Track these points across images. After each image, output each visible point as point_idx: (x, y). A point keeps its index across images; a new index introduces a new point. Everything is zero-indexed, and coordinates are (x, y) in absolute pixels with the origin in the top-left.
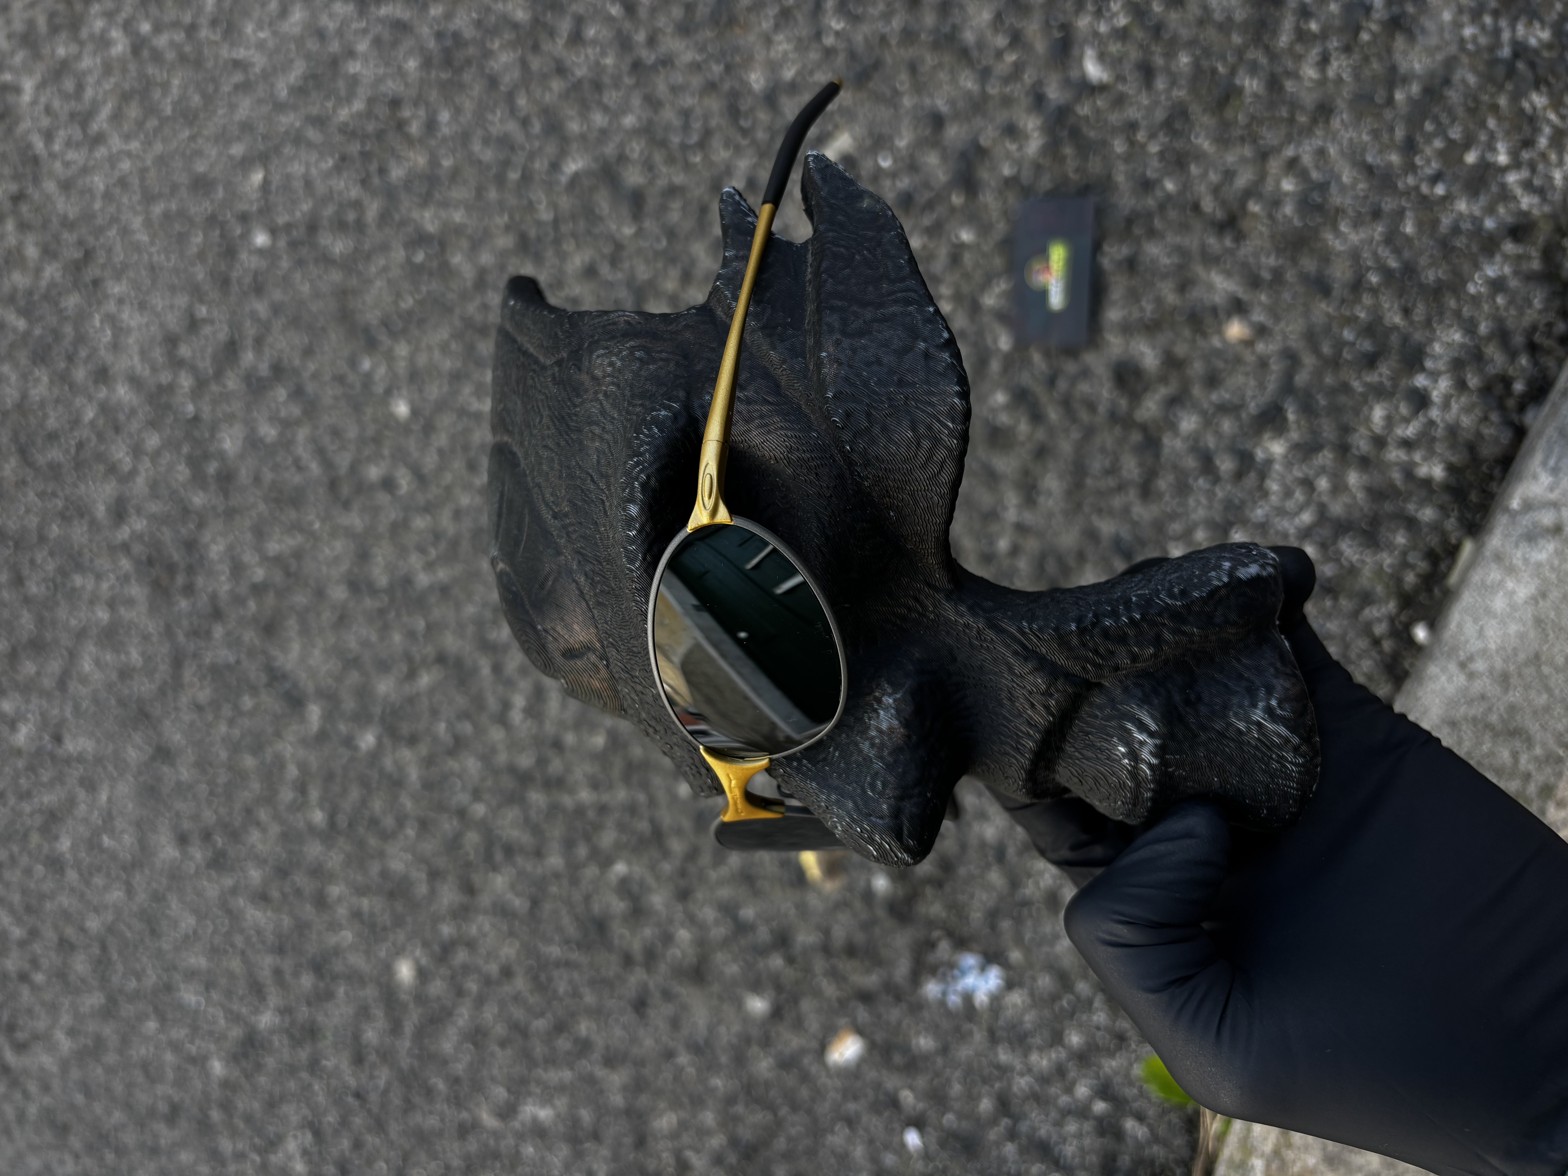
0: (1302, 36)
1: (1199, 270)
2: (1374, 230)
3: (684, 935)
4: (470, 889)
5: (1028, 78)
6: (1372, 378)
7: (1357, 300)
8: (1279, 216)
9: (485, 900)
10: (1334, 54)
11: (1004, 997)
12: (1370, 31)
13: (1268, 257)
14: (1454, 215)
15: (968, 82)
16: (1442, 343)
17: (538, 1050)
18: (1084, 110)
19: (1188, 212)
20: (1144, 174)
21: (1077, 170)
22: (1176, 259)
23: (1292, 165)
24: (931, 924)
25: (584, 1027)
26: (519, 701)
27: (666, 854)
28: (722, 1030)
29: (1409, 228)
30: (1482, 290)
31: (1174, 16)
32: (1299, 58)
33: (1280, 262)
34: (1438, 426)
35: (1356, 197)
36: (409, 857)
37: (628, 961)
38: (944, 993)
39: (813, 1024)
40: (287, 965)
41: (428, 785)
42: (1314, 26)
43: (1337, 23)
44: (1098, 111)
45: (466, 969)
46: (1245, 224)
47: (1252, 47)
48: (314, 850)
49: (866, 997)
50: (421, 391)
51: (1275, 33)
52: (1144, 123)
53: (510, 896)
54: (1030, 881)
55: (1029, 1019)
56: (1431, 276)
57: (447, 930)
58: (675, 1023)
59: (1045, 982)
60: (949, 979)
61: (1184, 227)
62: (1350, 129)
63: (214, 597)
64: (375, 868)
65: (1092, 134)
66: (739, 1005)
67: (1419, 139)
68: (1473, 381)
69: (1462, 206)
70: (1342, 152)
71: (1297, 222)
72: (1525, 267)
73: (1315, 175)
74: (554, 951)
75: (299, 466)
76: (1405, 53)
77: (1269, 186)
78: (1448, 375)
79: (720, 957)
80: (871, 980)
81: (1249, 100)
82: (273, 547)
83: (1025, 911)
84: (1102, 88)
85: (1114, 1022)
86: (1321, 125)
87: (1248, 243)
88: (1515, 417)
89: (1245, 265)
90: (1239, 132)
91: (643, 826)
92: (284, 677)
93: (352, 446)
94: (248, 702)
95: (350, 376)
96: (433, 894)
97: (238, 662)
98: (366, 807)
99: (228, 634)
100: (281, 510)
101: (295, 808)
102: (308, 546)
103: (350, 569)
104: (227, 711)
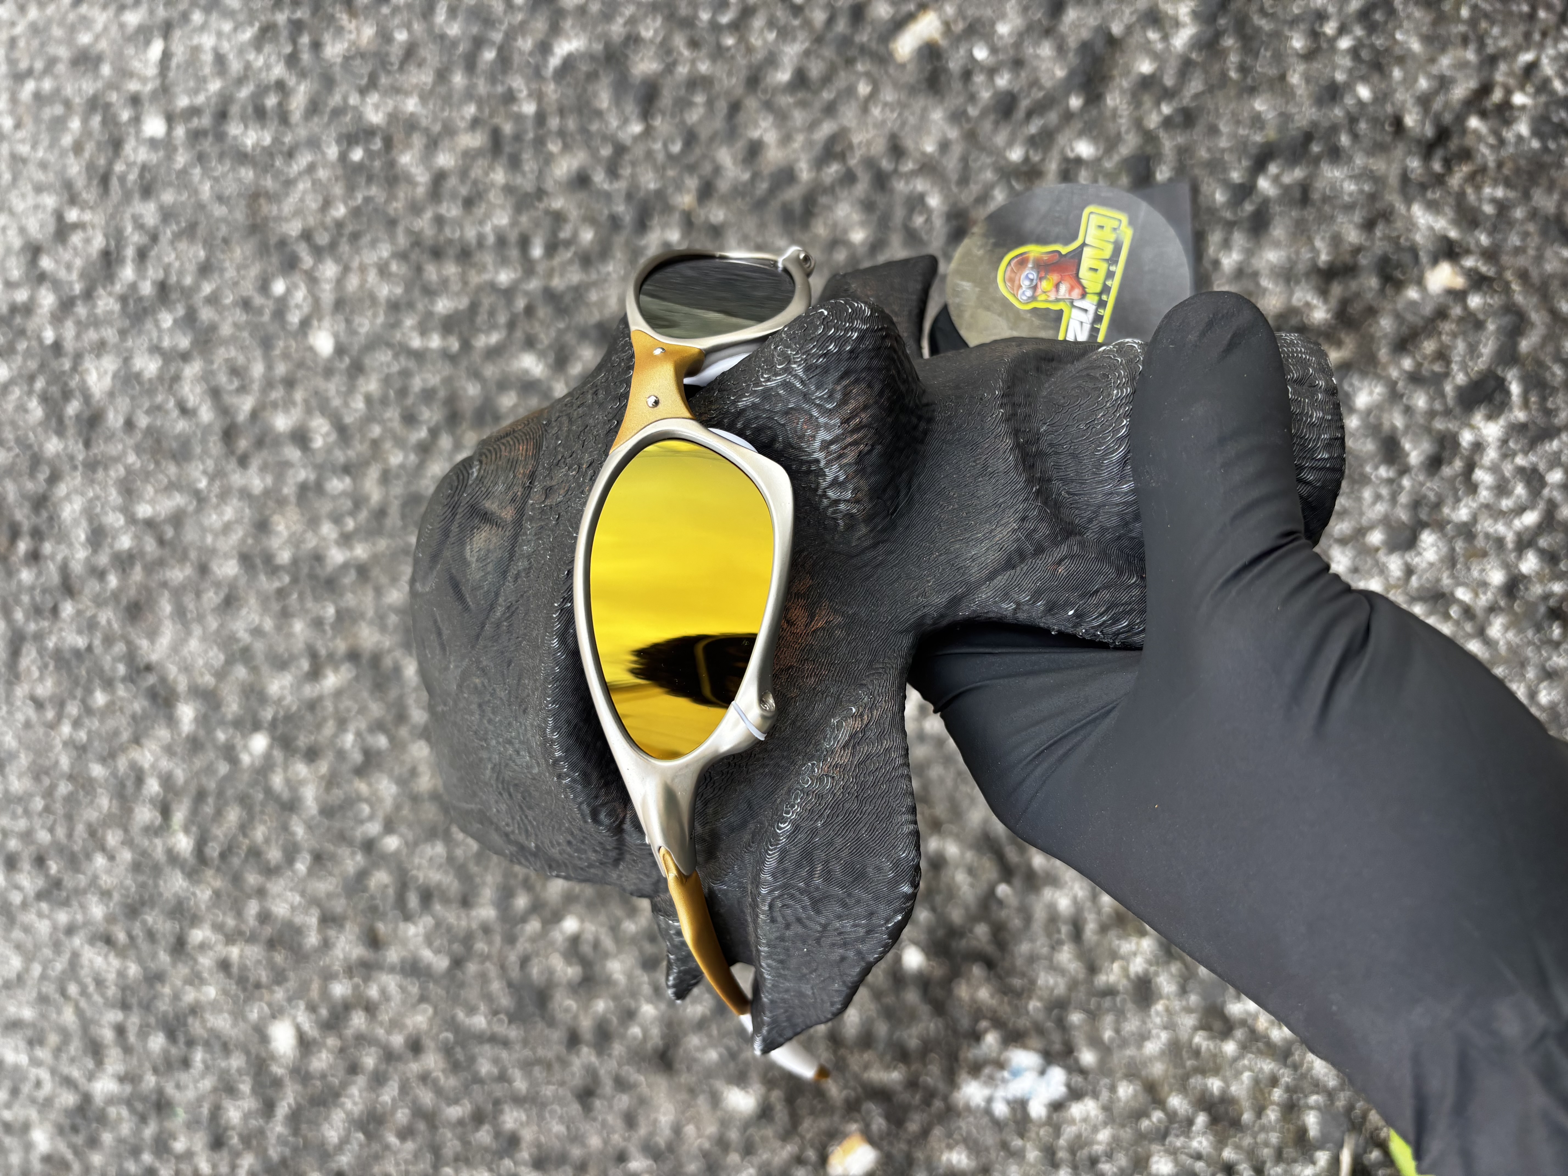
1: (1397, 202)
4: (373, 941)
17: (448, 1144)
19: (1388, 132)
22: (1365, 187)
36: (298, 898)
41: (328, 811)
45: (362, 1039)
48: (175, 883)
50: (348, 321)
53: (425, 952)
57: (339, 989)
63: (64, 570)
64: (251, 909)
74: (478, 1022)
75: (185, 411)
82: (144, 510)
92: (150, 669)
93: (256, 386)
94: (100, 698)
95: (258, 300)
96: (326, 945)
97: (90, 648)
98: (245, 835)
99: (79, 613)
100: (157, 463)
101: (151, 831)
102: (191, 508)
103: (243, 541)
104: (73, 709)
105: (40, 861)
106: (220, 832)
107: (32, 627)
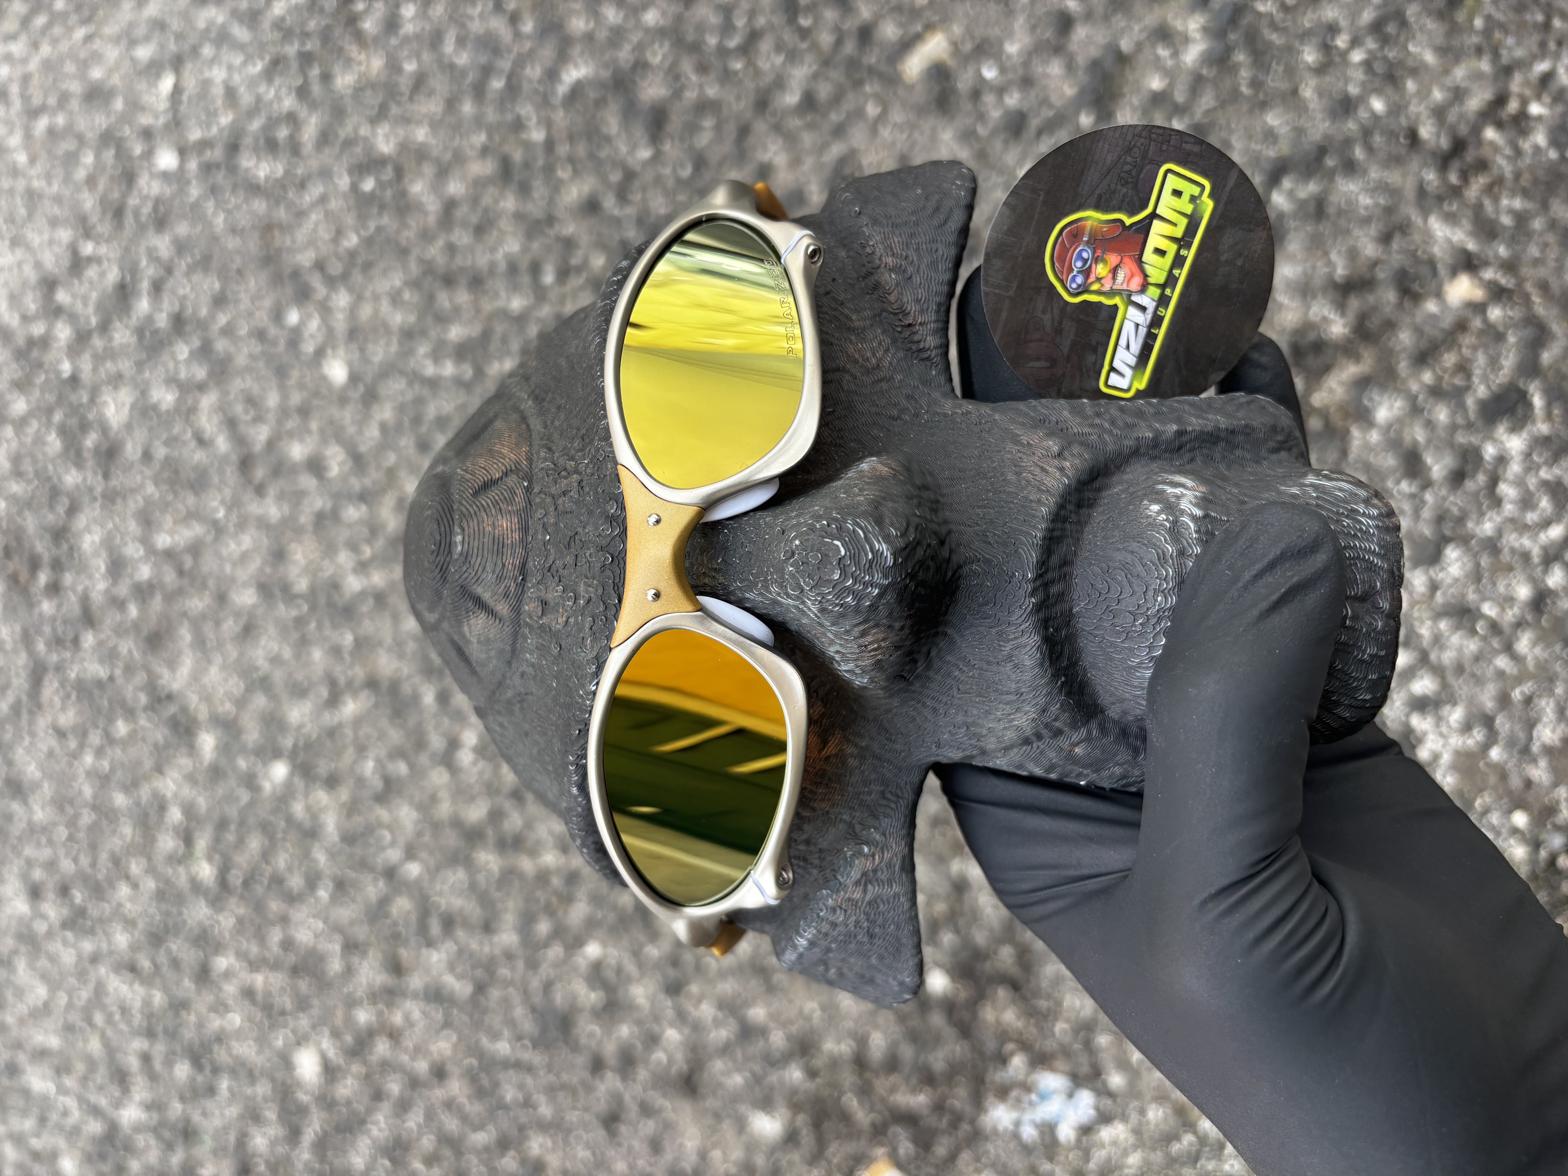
4: (396, 968)
22: (1381, 200)
26: (470, 739)
36: (321, 925)
40: (158, 1051)
41: (349, 838)
45: (386, 1066)
50: (363, 351)
53: (448, 978)
57: (363, 1016)
63: (85, 601)
75: (202, 441)
82: (163, 540)
92: (171, 698)
93: (271, 417)
94: (121, 728)
95: (273, 331)
96: (349, 972)
97: (111, 678)
98: (267, 862)
99: (100, 644)
100: (176, 494)
101: (174, 859)
102: (209, 538)
103: (261, 570)
104: (95, 738)
105: (64, 891)
106: (243, 860)
107: (54, 658)
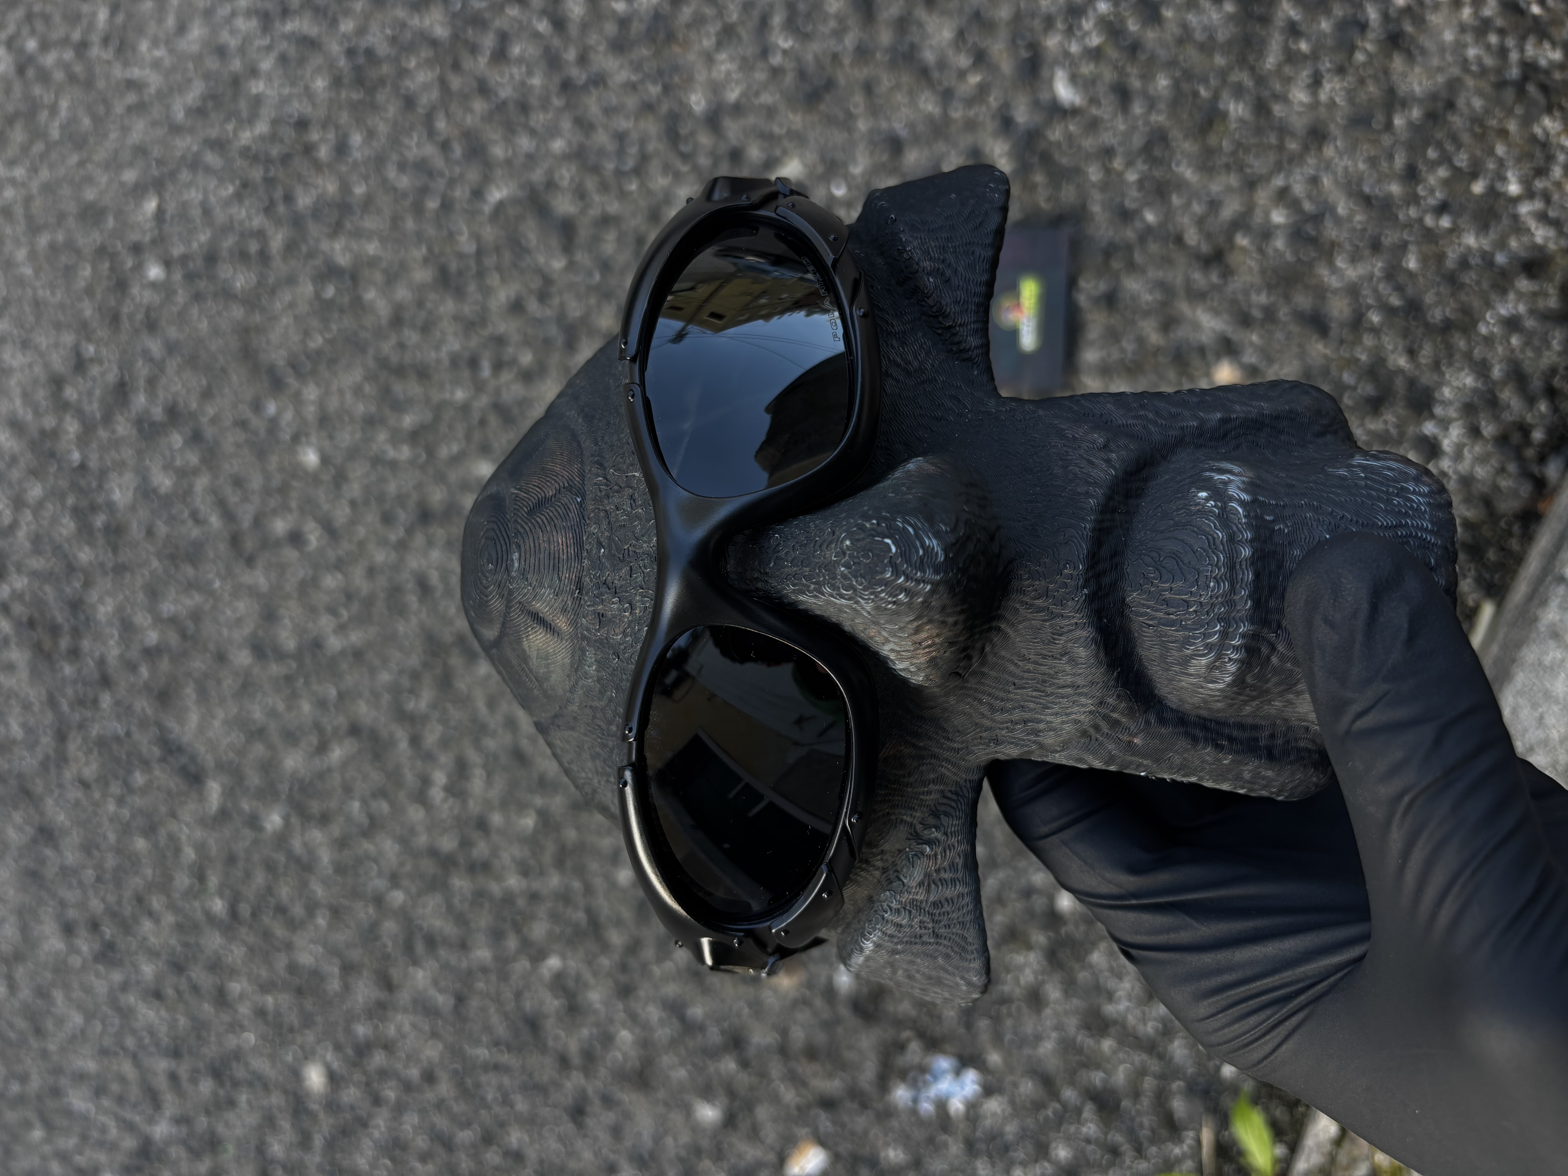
0: (1291, 57)
1: (1184, 307)
2: (1374, 266)
3: (625, 1036)
4: (387, 984)
5: (994, 100)
6: (1375, 425)
7: (1358, 341)
8: (1270, 251)
9: (404, 997)
10: (1327, 76)
11: (982, 1105)
12: (1366, 51)
13: (1258, 294)
14: (1462, 249)
15: (929, 105)
16: (1453, 387)
17: (464, 1165)
18: (1055, 134)
19: (1171, 246)
20: (1121, 206)
21: (1049, 199)
22: (1158, 296)
23: (1283, 195)
24: (899, 1023)
25: (515, 1137)
26: (440, 778)
27: (605, 947)
28: (669, 1141)
29: (1412, 263)
30: (1495, 330)
31: (1151, 35)
32: (1288, 81)
33: (1272, 299)
34: (1450, 478)
35: (1354, 230)
36: (321, 949)
37: (564, 1062)
38: (915, 1100)
39: (770, 1133)
40: (183, 1070)
41: (340, 869)
42: (1304, 46)
43: (1330, 42)
44: (1070, 137)
45: (383, 1074)
46: (1234, 259)
47: (1236, 69)
48: (214, 941)
49: (828, 1104)
50: (331, 438)
51: (1261, 54)
52: (1120, 150)
53: (432, 992)
54: (1009, 977)
55: (1011, 1129)
56: (1437, 315)
57: (362, 1030)
58: (616, 1132)
59: (1027, 1088)
60: (920, 1084)
61: (1167, 261)
62: (1345, 158)
64: (281, 961)
65: (1064, 161)
66: (688, 1111)
67: (1422, 167)
68: (1488, 429)
69: (1471, 240)
70: (1336, 182)
71: (1289, 257)
72: (1541, 304)
73: (1308, 206)
74: (482, 1053)
75: (197, 519)
76: (1404, 75)
77: (1258, 218)
78: (1460, 423)
79: (666, 1060)
80: (833, 1086)
81: (1233, 126)
82: (168, 609)
83: (1004, 1010)
84: (1073, 112)
85: (1106, 1134)
86: (1313, 152)
87: (1236, 278)
88: (1535, 470)
89: (1234, 302)
90: (1224, 160)
91: (580, 916)
92: (180, 749)
93: (256, 497)
94: (139, 778)
95: (254, 421)
96: (347, 990)
97: (128, 734)
98: (272, 894)
99: (117, 703)
100: (177, 567)
101: (189, 895)
102: (207, 607)
103: (254, 632)
104: (115, 788)
105: (95, 927)
106: (250, 893)
107: (77, 717)
